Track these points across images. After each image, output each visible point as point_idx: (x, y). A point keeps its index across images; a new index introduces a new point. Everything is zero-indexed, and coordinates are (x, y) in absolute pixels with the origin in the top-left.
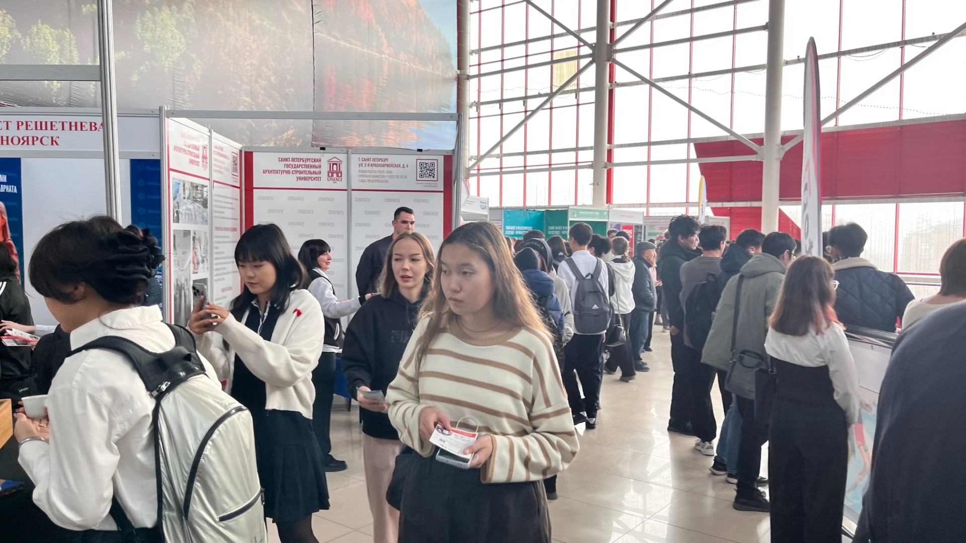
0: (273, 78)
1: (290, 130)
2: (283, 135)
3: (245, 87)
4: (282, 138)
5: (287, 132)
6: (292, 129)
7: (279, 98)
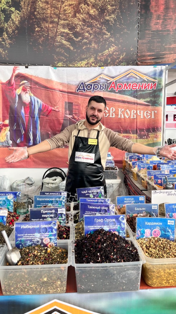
0: (92, 11)
1: (111, 47)
2: (104, 52)
3: (62, 22)
4: (102, 55)
5: (108, 50)
6: (114, 47)
7: (98, 25)
